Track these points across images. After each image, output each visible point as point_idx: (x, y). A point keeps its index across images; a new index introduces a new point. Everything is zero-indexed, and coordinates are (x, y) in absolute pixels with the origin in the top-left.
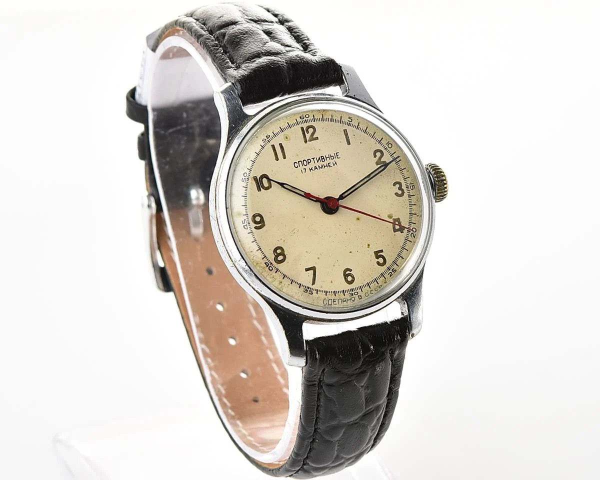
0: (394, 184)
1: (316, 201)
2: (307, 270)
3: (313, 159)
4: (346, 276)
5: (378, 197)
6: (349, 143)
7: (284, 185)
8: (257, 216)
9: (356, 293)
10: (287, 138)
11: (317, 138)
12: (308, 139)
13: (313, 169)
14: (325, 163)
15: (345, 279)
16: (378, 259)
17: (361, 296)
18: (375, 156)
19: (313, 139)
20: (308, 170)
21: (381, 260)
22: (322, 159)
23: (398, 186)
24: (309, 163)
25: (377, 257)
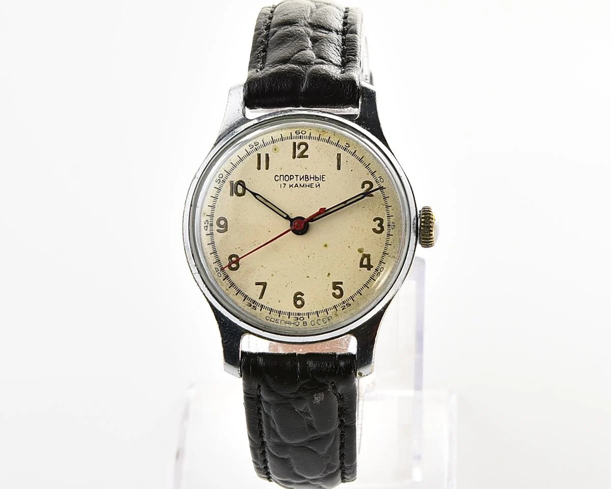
0: (375, 220)
1: (285, 218)
2: (257, 284)
3: (297, 176)
4: (296, 299)
5: (354, 228)
6: (339, 168)
7: (257, 196)
8: (222, 219)
9: (302, 319)
10: (275, 150)
11: (307, 156)
12: (297, 156)
13: (294, 186)
14: (308, 183)
15: (294, 301)
16: (335, 290)
17: (306, 323)
18: (363, 187)
19: (302, 156)
20: (288, 186)
21: (338, 292)
22: (306, 178)
23: (378, 222)
24: (291, 179)
25: (335, 288)
